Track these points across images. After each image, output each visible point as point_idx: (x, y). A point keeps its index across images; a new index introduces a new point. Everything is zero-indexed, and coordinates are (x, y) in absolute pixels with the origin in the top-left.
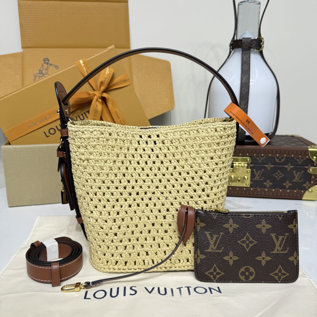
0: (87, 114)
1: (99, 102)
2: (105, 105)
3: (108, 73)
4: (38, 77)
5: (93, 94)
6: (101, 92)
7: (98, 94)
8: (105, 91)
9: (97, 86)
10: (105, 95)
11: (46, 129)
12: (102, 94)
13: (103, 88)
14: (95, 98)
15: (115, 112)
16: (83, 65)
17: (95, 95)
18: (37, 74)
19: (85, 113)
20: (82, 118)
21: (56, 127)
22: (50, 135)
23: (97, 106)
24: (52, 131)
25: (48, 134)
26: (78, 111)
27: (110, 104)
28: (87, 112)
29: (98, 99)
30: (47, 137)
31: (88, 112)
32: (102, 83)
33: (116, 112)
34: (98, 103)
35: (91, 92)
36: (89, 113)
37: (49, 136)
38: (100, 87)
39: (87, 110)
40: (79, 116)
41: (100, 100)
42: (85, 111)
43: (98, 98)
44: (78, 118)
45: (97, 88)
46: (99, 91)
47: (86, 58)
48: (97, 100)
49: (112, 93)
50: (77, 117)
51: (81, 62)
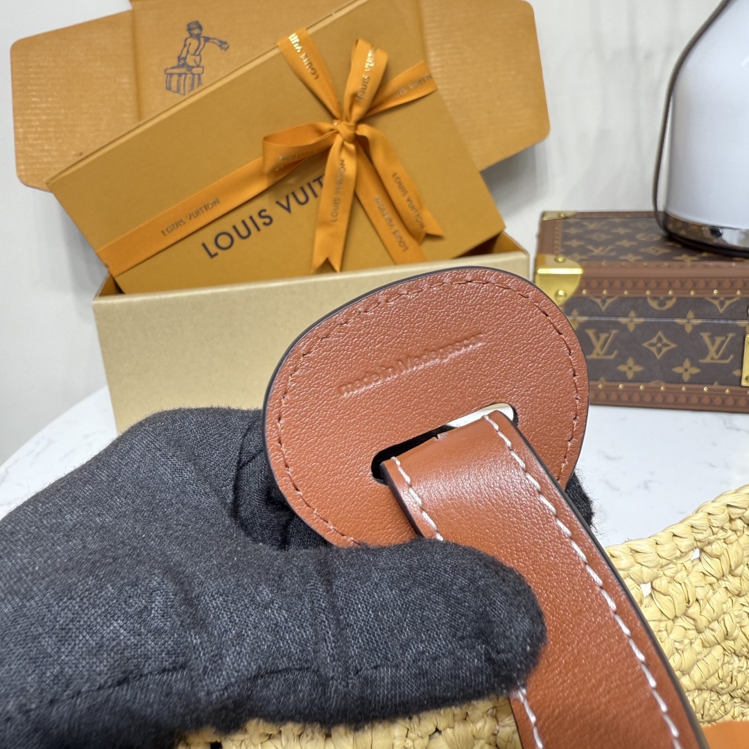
0: (316, 186)
1: (349, 151)
2: (367, 160)
3: (372, 65)
4: (175, 78)
5: (332, 130)
6: (352, 123)
7: (344, 129)
8: (366, 118)
9: (340, 104)
10: (364, 130)
11: (208, 236)
12: (356, 128)
13: (358, 111)
14: (338, 141)
15: (394, 175)
16: (298, 48)
17: (338, 132)
18: (173, 68)
19: (309, 185)
20: (302, 198)
21: (235, 227)
22: (219, 251)
23: (342, 164)
24: (224, 241)
25: (213, 249)
26: (291, 181)
27: (378, 156)
28: (314, 181)
29: (346, 144)
30: (212, 256)
31: (319, 180)
32: (355, 98)
33: (397, 176)
34: (344, 156)
35: (326, 126)
36: (321, 185)
37: (216, 254)
38: (351, 109)
39: (316, 175)
40: (294, 194)
41: (352, 147)
42: (310, 179)
43: (344, 140)
44: (292, 200)
45: (341, 112)
46: (347, 120)
47: (308, 28)
48: (343, 145)
49: (386, 121)
50: (287, 198)
51: (294, 38)
